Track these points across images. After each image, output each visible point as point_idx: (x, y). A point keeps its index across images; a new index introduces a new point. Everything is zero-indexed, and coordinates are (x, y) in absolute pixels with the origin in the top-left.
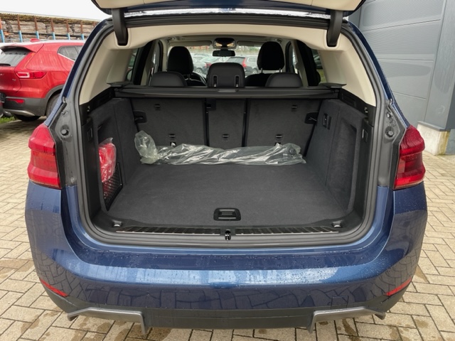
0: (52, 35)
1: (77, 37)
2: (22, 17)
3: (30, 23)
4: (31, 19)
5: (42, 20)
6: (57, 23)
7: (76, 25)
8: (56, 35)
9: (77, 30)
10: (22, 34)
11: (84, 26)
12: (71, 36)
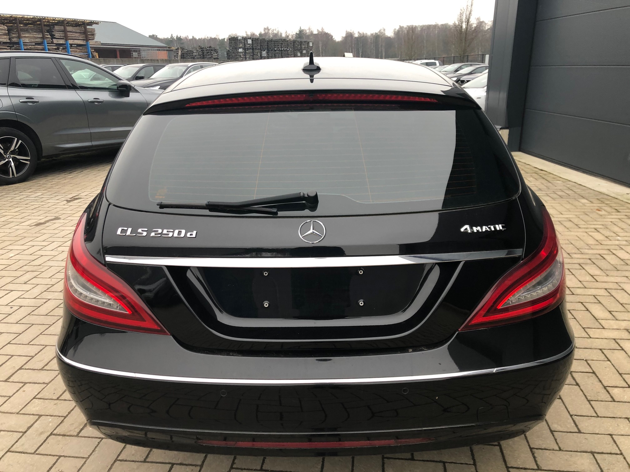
0: (18, 43)
6: (26, 25)
7: (57, 28)
11: (69, 29)
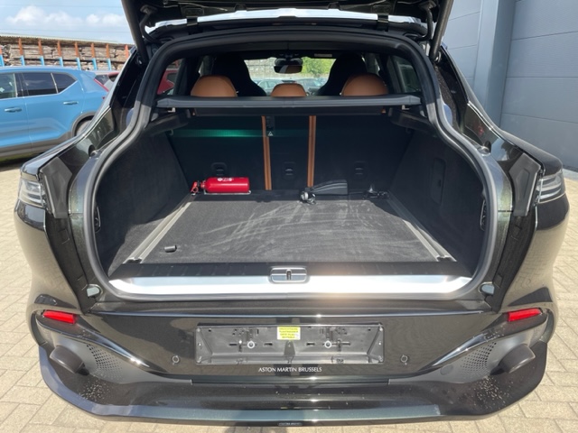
1: (88, 62)
2: (23, 39)
3: (33, 47)
4: (34, 42)
5: (46, 43)
8: (64, 60)
9: (88, 54)
10: (25, 59)
12: (81, 61)
